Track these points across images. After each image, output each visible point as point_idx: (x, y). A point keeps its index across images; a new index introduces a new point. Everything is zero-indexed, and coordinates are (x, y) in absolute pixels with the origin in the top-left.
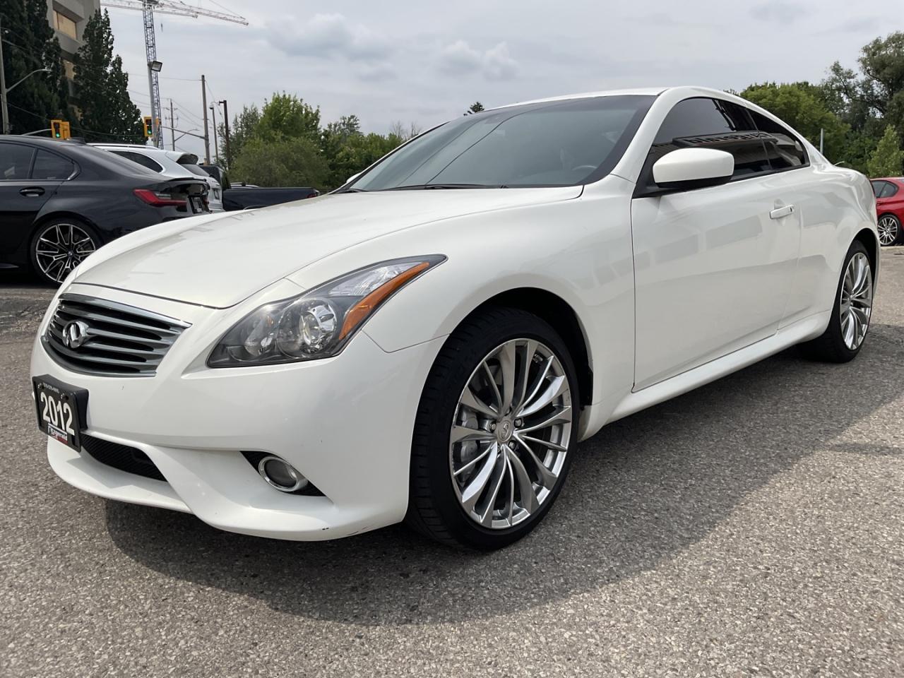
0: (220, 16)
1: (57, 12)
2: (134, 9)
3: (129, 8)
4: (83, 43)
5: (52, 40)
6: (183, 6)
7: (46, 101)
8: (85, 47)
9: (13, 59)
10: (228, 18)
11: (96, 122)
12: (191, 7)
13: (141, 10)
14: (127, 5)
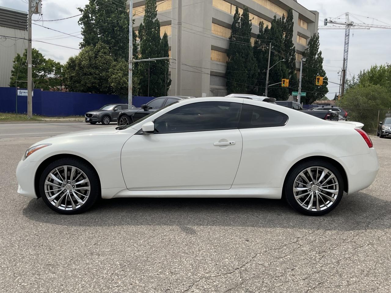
0: (382, 27)
1: (300, 36)
2: (341, 29)
3: (339, 29)
4: (307, 47)
5: (293, 48)
6: (364, 25)
7: (284, 71)
8: (308, 49)
9: (274, 57)
10: (386, 27)
11: (307, 78)
12: (368, 25)
13: (344, 29)
14: (338, 28)
